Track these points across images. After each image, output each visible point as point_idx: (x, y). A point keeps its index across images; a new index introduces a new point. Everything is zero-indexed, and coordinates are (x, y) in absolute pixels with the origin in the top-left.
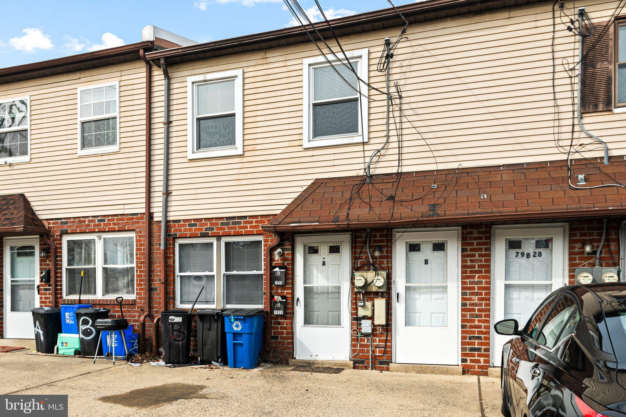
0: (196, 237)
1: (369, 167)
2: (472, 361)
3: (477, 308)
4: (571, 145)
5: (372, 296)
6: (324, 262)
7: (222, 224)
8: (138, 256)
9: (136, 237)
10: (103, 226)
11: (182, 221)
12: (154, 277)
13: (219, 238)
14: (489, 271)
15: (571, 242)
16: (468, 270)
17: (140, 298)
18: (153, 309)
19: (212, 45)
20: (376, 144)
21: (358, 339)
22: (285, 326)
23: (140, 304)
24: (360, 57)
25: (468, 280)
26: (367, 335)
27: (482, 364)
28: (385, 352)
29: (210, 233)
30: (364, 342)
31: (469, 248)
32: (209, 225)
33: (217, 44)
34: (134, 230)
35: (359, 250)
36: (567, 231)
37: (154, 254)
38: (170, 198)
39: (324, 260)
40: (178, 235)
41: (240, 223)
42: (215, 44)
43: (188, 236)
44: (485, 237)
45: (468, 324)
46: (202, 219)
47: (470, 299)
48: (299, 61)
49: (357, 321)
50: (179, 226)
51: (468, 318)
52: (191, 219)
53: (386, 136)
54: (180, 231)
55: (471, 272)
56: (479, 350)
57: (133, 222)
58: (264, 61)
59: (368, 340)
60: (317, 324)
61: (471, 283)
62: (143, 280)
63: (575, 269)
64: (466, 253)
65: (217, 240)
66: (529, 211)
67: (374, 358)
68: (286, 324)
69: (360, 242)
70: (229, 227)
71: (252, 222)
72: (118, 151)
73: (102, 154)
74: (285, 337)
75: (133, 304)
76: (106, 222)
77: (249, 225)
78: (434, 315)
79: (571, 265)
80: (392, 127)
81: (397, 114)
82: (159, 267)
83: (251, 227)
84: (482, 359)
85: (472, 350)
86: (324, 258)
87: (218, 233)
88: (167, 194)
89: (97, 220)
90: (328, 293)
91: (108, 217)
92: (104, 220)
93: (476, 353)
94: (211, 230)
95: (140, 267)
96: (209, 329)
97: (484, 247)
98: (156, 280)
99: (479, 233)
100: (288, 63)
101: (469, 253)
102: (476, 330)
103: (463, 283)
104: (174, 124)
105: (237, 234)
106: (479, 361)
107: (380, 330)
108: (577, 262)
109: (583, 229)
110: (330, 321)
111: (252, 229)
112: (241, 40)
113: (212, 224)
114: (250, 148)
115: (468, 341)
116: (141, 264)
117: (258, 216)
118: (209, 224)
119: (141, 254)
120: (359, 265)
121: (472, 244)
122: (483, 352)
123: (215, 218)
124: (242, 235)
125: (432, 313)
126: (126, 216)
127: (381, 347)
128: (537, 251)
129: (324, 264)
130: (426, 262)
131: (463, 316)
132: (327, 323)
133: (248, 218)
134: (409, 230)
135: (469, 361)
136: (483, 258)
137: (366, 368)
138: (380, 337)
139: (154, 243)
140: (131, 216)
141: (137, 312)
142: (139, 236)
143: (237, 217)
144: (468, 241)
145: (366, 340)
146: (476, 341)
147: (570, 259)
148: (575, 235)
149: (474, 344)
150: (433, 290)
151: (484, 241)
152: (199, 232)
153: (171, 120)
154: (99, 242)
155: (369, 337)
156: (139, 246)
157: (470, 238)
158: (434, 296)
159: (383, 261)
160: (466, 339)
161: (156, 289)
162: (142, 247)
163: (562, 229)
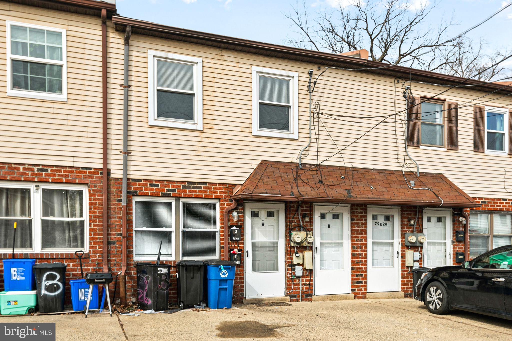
0: (158, 196)
1: (300, 157)
2: (358, 290)
3: (360, 256)
4: (404, 163)
5: (301, 249)
6: (263, 223)
7: (183, 187)
8: (92, 210)
9: (89, 191)
10: (45, 176)
11: (143, 181)
12: (111, 231)
13: (178, 198)
14: (366, 234)
15: (402, 218)
16: (356, 232)
17: (94, 252)
18: (111, 262)
19: (183, 31)
20: (304, 142)
21: (292, 280)
22: (239, 273)
23: (94, 257)
24: (293, 77)
25: (356, 239)
26: (298, 277)
27: (363, 291)
28: (309, 288)
29: (172, 194)
30: (296, 282)
31: (356, 218)
32: (171, 187)
33: (188, 32)
34: (87, 184)
35: (292, 216)
36: (400, 211)
37: (111, 209)
38: (129, 158)
39: (263, 222)
40: (139, 193)
41: (200, 188)
42: (186, 32)
43: (149, 195)
44: (364, 212)
45: (356, 267)
46: (164, 181)
47: (357, 251)
48: (249, 67)
49: (292, 267)
50: (140, 185)
51: (356, 263)
52: (153, 180)
53: (309, 137)
54: (141, 189)
55: (357, 234)
56: (361, 282)
57: (85, 176)
58: (220, 58)
59: (299, 280)
60: (259, 271)
61: (357, 241)
62: (99, 234)
63: (405, 234)
64: (354, 222)
65: (176, 200)
66: (395, 199)
67: (303, 293)
68: (240, 272)
69: (293, 211)
70: (190, 190)
71: (211, 188)
72: (66, 101)
73: (43, 100)
74: (239, 282)
75: (86, 258)
76: (49, 172)
77: (208, 190)
78: (334, 262)
79: (402, 231)
80: (313, 132)
81: (316, 124)
82: (117, 222)
83: (210, 192)
84: (363, 288)
85: (358, 283)
86: (263, 221)
87: (180, 194)
88: (127, 153)
89: (36, 169)
90: (266, 247)
91: (51, 167)
92: (47, 170)
93: (360, 285)
94: (173, 192)
95: (95, 221)
96: (192, 278)
97: (363, 218)
98: (114, 235)
99: (361, 209)
100: (240, 65)
101: (356, 221)
102: (360, 270)
103: (352, 241)
104: (133, 88)
105: (197, 197)
106: (361, 290)
107: (308, 273)
108: (406, 229)
109: (407, 211)
110: (268, 267)
111: (211, 194)
112: (210, 36)
113: (173, 186)
114: (209, 126)
115: (356, 277)
116: (95, 218)
117: (216, 183)
118: (171, 185)
119: (95, 208)
120: (292, 227)
121: (357, 216)
122: (363, 284)
123: (177, 181)
124: (202, 198)
125: (332, 260)
126: (76, 169)
127: (307, 285)
128: (385, 222)
129: (263, 225)
130: (329, 226)
131: (352, 261)
132: (265, 270)
133: (207, 184)
134: (340, 205)
135: (356, 290)
136: (363, 225)
137: (298, 300)
138: (306, 278)
139: (112, 198)
140: (82, 169)
141: (90, 265)
142: (93, 191)
143: (198, 182)
144: (356, 214)
145: (297, 281)
146: (360, 277)
147: (402, 228)
148: (404, 214)
149: (358, 279)
150: (333, 245)
151: (363, 214)
152: (161, 192)
153: (129, 84)
154: (36, 192)
155: (299, 278)
156: (93, 200)
157: (357, 212)
158: (334, 249)
159: (308, 225)
160: (355, 276)
161: (114, 243)
162: (97, 202)
163: (397, 210)
